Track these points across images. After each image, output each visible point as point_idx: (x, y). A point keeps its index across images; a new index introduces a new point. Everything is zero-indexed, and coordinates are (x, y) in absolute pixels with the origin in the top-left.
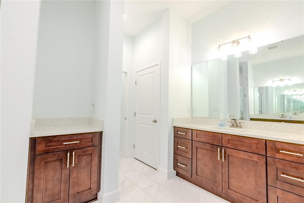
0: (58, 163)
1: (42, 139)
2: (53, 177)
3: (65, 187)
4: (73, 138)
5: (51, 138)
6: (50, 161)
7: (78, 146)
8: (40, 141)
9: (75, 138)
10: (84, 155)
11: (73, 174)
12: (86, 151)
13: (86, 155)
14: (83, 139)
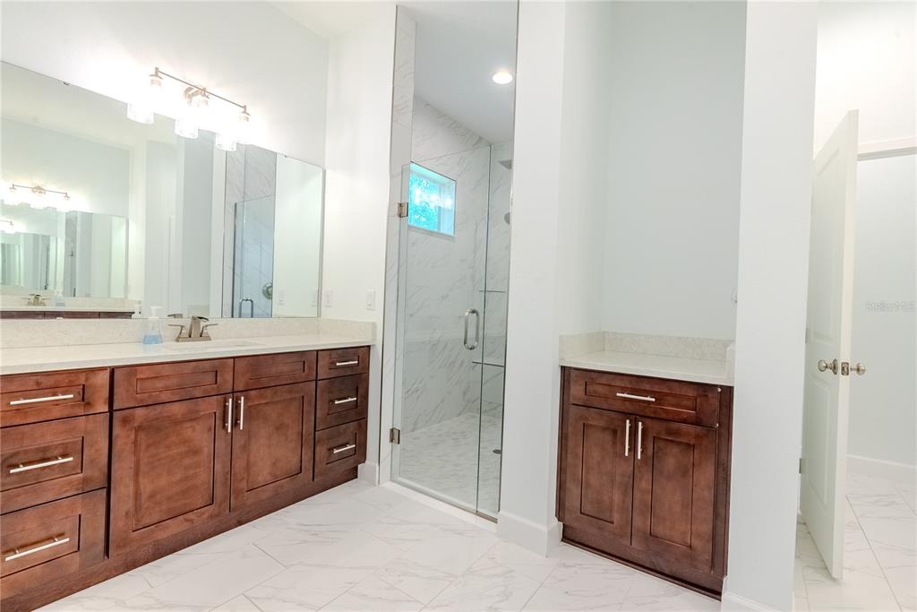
0: (608, 437)
1: (578, 372)
2: (599, 463)
3: (624, 502)
4: (642, 388)
5: (594, 375)
6: (595, 426)
7: (655, 412)
8: (576, 376)
9: (648, 387)
10: (672, 441)
11: (641, 479)
12: (677, 433)
13: (679, 443)
14: (667, 394)
